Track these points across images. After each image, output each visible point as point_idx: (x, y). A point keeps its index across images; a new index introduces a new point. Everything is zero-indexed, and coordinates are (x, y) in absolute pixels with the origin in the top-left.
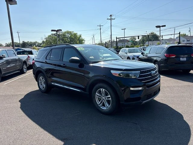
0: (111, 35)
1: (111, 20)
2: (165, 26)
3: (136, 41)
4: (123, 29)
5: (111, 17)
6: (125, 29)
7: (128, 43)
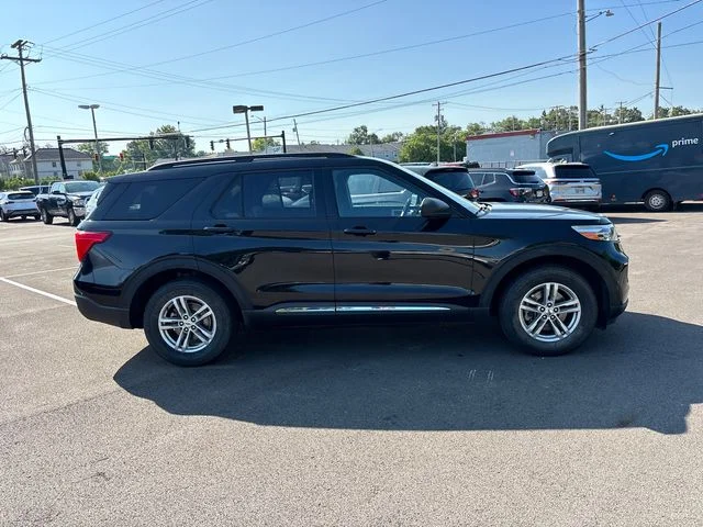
0: (30, 127)
1: (22, 65)
2: (261, 108)
3: (105, 155)
4: (87, 107)
5: (20, 50)
6: (97, 107)
7: (79, 165)
